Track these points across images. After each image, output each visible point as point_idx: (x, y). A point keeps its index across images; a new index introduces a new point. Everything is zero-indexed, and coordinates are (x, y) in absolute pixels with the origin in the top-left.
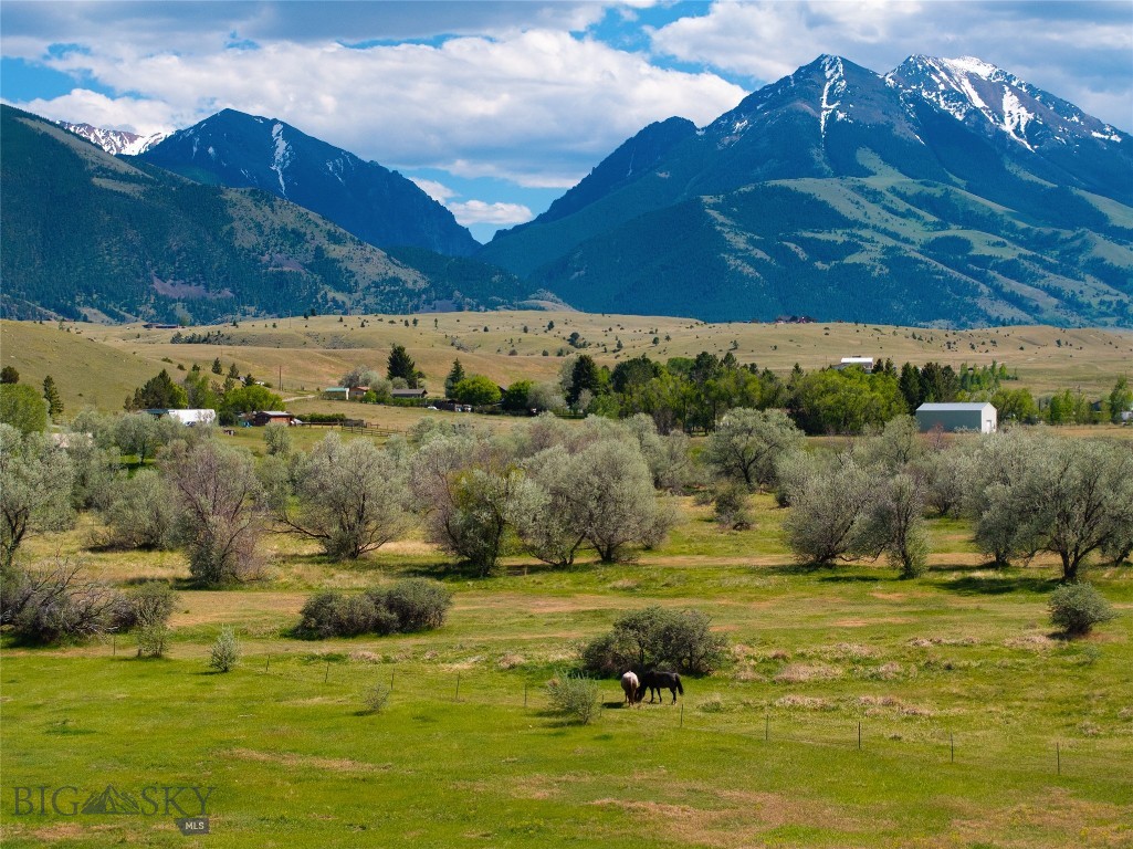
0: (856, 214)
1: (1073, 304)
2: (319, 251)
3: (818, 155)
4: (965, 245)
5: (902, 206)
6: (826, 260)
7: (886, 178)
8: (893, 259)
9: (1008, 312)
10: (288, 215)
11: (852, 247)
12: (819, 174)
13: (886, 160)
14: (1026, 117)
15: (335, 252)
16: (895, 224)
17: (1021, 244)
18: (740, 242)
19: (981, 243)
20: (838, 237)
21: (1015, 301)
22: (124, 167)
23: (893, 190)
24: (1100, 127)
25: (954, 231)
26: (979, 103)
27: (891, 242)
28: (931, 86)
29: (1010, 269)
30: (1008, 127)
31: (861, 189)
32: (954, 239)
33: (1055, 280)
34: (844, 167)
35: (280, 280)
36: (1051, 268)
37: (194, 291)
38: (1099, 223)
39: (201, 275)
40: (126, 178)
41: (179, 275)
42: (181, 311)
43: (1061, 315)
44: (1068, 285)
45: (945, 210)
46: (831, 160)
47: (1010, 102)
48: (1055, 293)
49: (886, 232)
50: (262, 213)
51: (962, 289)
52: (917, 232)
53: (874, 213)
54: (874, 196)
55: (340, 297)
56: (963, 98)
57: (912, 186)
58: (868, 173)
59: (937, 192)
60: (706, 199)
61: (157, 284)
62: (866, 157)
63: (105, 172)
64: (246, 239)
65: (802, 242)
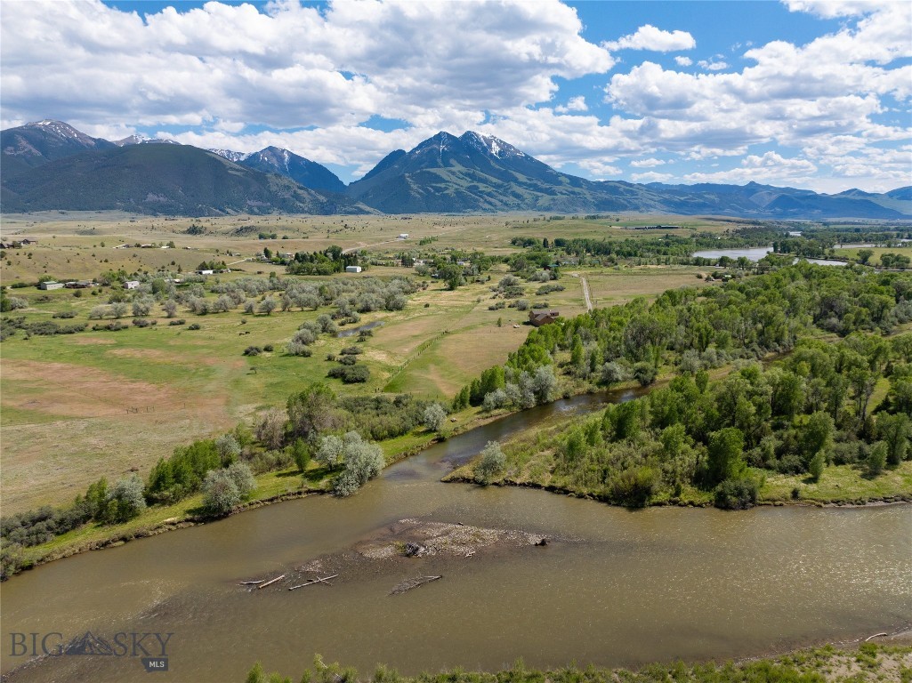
0: (448, 179)
1: (506, 204)
2: (295, 192)
3: (439, 160)
4: (477, 188)
5: (461, 176)
6: (439, 192)
7: (458, 168)
8: (458, 193)
9: (487, 206)
10: (286, 180)
11: (446, 189)
12: (440, 167)
13: (459, 163)
14: (498, 149)
15: (300, 192)
16: (459, 182)
17: (494, 187)
18: (414, 187)
19: (482, 187)
20: (443, 185)
21: (490, 203)
22: (238, 167)
23: (459, 171)
24: (519, 152)
25: (475, 183)
26: (485, 145)
27: (457, 187)
28: (473, 140)
29: (489, 194)
30: (494, 152)
31: (450, 171)
32: (475, 186)
33: (501, 197)
34: (447, 164)
35: (284, 200)
36: (500, 194)
37: (259, 203)
38: (516, 180)
39: (260, 198)
40: (238, 170)
41: (255, 199)
42: (256, 210)
43: (502, 207)
44: (505, 199)
45: (472, 177)
46: (443, 162)
47: (494, 145)
48: (502, 201)
49: (456, 184)
50: (278, 181)
51: (476, 200)
52: (466, 183)
53: (454, 179)
54: (453, 173)
55: (301, 205)
56: (481, 143)
57: (463, 169)
58: (452, 166)
59: (471, 172)
60: (407, 174)
61: (248, 202)
62: (452, 161)
63: (231, 169)
64: (274, 188)
65: (432, 187)
